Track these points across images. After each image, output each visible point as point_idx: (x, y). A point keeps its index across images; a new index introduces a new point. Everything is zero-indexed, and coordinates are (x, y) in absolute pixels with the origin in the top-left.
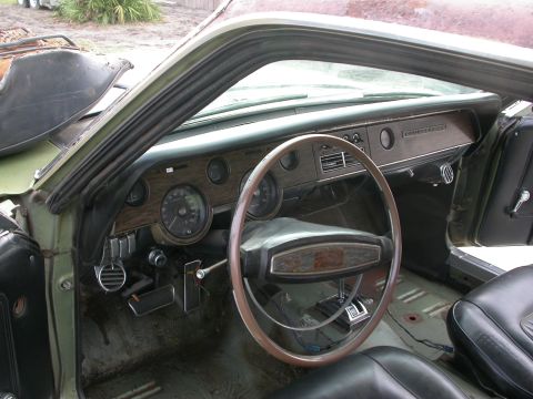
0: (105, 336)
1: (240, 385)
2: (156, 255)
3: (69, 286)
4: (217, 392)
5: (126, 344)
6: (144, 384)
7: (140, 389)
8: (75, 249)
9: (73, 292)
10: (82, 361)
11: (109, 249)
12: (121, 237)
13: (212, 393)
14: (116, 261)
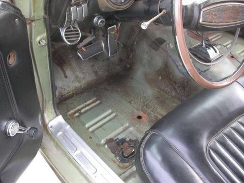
0: (65, 73)
1: (145, 97)
2: (99, 19)
3: (44, 42)
4: (132, 102)
5: (77, 77)
6: (90, 99)
7: (88, 103)
8: (46, 16)
9: (47, 46)
10: (55, 91)
11: (70, 14)
12: (78, 5)
13: (130, 103)
14: (74, 23)
